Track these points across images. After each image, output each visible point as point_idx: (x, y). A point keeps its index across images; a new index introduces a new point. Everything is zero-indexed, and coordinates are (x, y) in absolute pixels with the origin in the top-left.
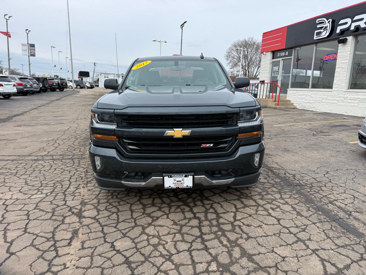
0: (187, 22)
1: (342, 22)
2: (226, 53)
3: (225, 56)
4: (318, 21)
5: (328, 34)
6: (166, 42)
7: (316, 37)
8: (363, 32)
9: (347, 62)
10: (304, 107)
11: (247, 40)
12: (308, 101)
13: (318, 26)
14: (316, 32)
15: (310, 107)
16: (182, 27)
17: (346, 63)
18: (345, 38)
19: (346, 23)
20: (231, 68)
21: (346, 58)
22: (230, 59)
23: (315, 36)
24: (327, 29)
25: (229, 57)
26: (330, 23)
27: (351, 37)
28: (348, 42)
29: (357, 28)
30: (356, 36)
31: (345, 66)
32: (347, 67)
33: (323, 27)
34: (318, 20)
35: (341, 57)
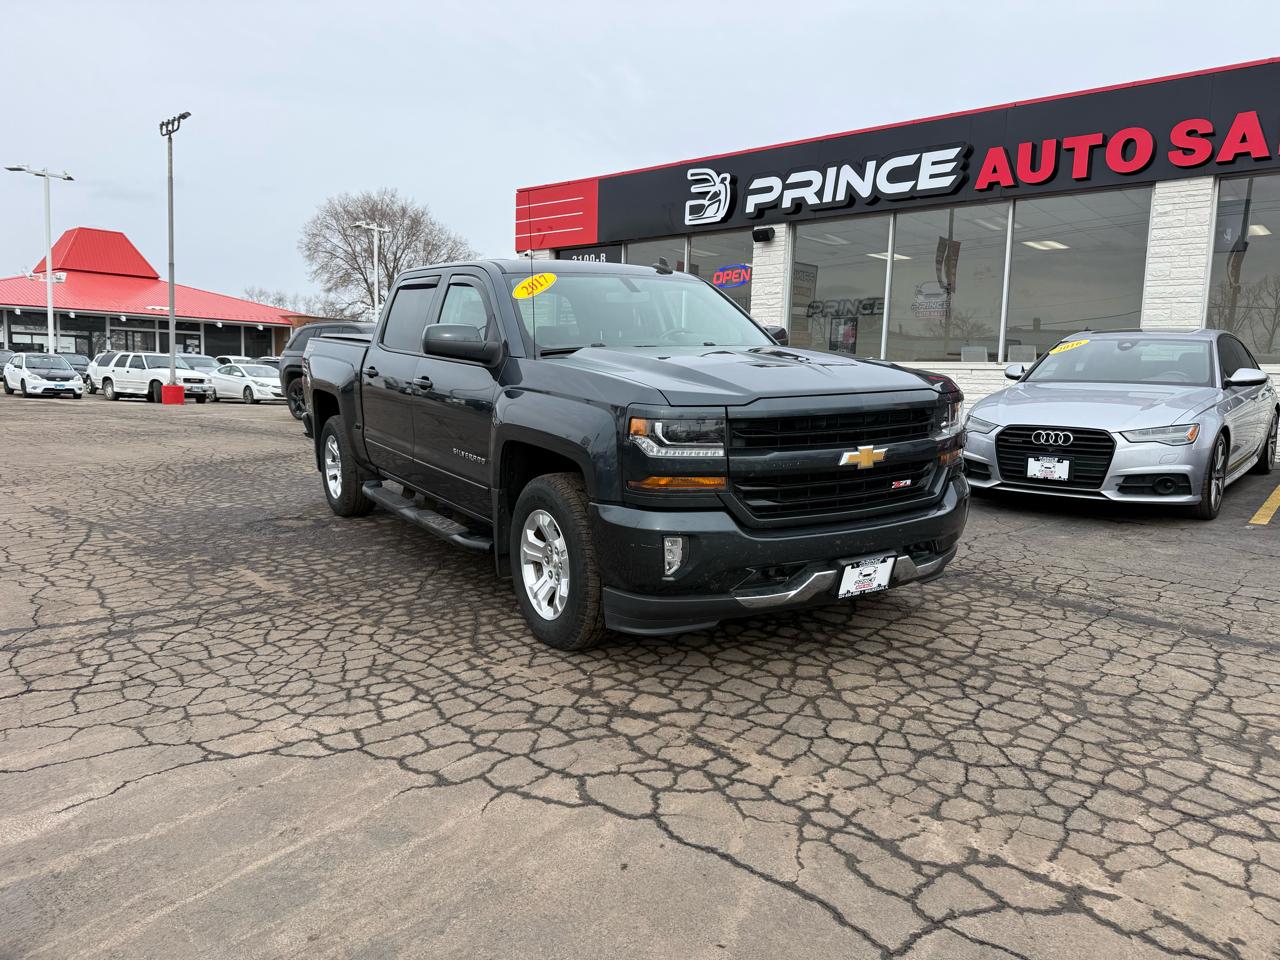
0: (190, 114)
1: (757, 184)
2: (303, 237)
3: (299, 247)
4: (692, 175)
5: (722, 213)
6: (70, 179)
7: (690, 217)
8: (812, 215)
9: (778, 290)
11: (375, 196)
13: (695, 189)
14: (689, 203)
16: (169, 133)
17: (777, 293)
18: (767, 227)
19: (769, 189)
20: (329, 290)
21: (776, 280)
22: (322, 258)
23: (688, 217)
24: (720, 201)
25: (316, 251)
26: (727, 182)
27: (784, 225)
28: (776, 239)
29: (799, 204)
30: (793, 225)
31: (775, 301)
32: (779, 305)
33: (709, 192)
34: (691, 172)
35: (761, 276)
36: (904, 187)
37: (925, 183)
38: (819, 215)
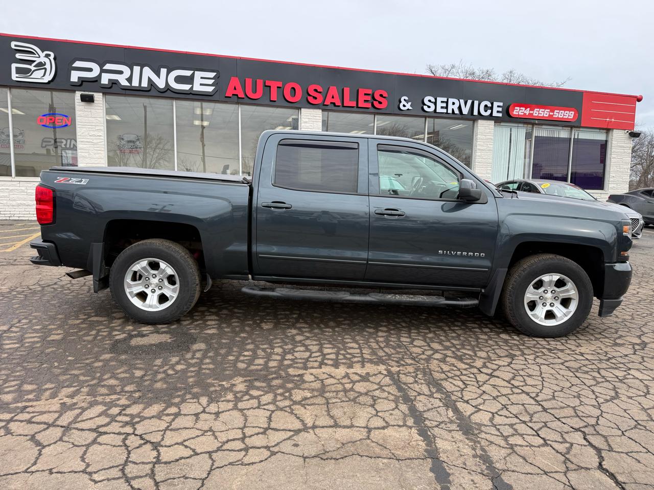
1: (79, 64)
4: (16, 46)
5: (48, 78)
7: (17, 76)
8: (121, 91)
9: (101, 134)
10: (9, 215)
12: (19, 202)
13: (19, 56)
15: (28, 213)
18: (89, 93)
19: (90, 70)
21: (96, 128)
23: (14, 74)
24: (46, 69)
26: (52, 57)
27: (102, 94)
28: (95, 102)
30: (107, 95)
31: (99, 141)
34: (14, 43)
35: (85, 124)
36: (186, 87)
37: (197, 88)
38: (128, 92)
